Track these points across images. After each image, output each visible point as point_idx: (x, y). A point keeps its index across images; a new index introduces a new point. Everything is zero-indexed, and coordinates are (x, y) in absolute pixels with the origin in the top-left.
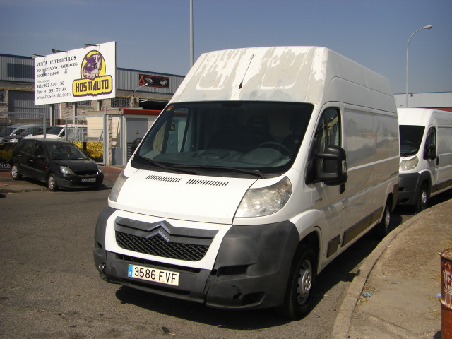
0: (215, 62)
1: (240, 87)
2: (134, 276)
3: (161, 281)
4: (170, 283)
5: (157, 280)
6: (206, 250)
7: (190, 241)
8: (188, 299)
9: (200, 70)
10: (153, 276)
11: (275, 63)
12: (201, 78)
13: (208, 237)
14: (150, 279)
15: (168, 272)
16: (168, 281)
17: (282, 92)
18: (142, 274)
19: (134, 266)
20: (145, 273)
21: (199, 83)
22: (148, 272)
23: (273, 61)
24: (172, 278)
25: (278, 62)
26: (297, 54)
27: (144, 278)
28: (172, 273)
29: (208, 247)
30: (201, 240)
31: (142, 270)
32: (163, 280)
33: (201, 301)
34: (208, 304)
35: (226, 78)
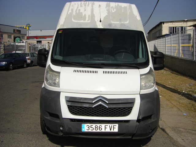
0: (78, 8)
1: (100, 21)
2: (86, 131)
3: (106, 131)
4: (112, 131)
5: (103, 130)
6: (131, 110)
7: (121, 106)
8: (122, 138)
9: (70, 11)
10: (100, 129)
11: (113, 10)
12: (73, 16)
13: (131, 102)
14: (98, 131)
15: (111, 125)
16: (111, 130)
17: (124, 25)
18: (92, 129)
19: (86, 125)
20: (94, 128)
21: (73, 19)
22: (96, 127)
23: (112, 9)
24: (114, 128)
25: (115, 10)
26: (123, 6)
27: (94, 131)
28: (113, 125)
29: (132, 107)
30: (127, 104)
31: (92, 127)
32: (108, 130)
33: (130, 137)
34: (134, 138)
35: (89, 16)
